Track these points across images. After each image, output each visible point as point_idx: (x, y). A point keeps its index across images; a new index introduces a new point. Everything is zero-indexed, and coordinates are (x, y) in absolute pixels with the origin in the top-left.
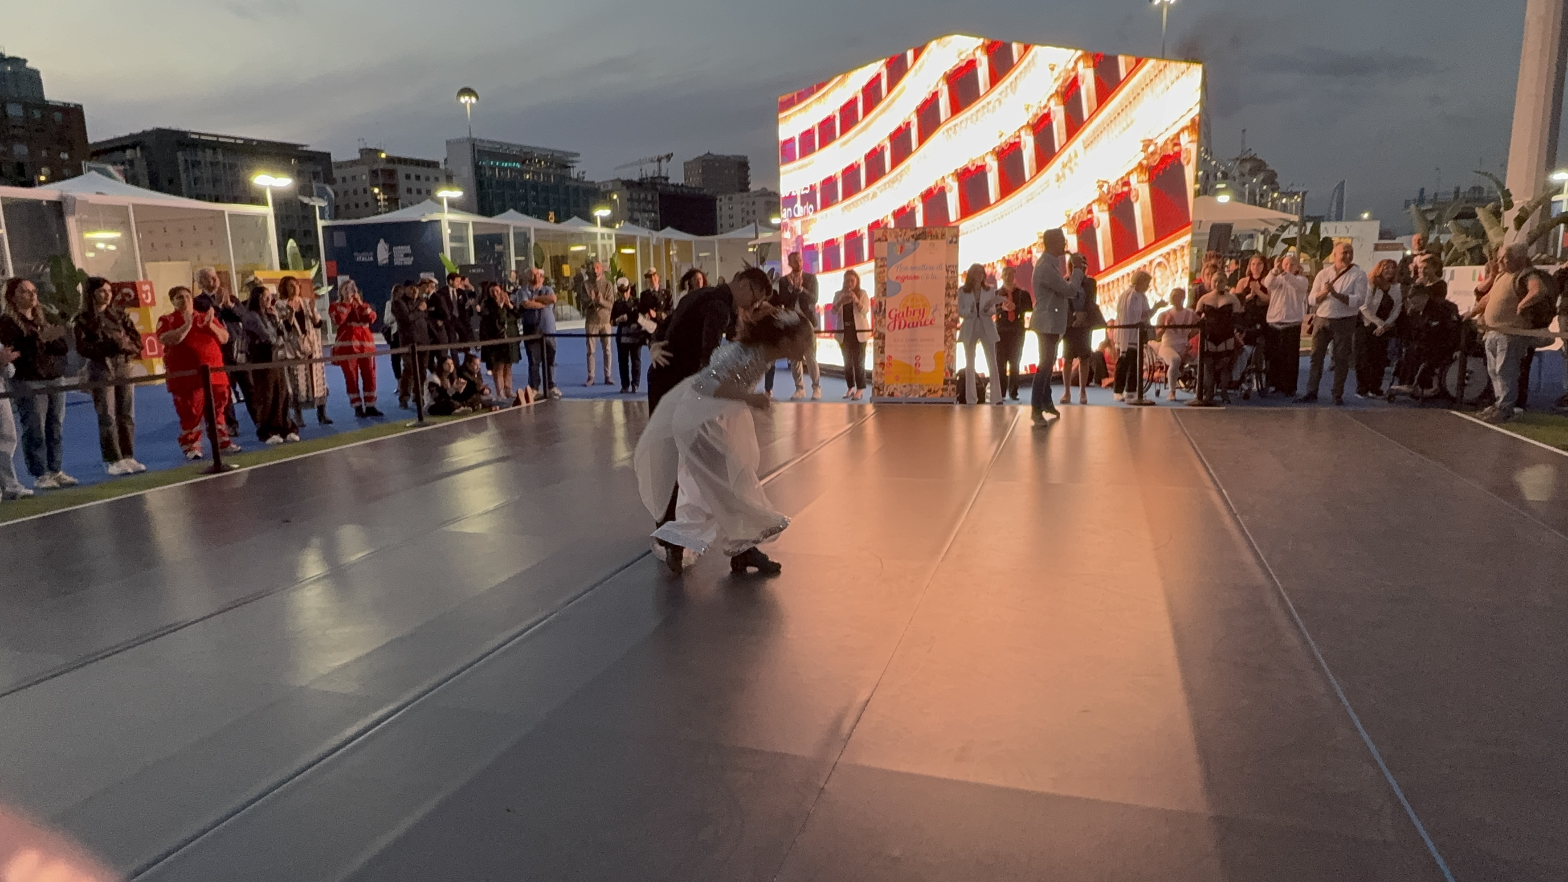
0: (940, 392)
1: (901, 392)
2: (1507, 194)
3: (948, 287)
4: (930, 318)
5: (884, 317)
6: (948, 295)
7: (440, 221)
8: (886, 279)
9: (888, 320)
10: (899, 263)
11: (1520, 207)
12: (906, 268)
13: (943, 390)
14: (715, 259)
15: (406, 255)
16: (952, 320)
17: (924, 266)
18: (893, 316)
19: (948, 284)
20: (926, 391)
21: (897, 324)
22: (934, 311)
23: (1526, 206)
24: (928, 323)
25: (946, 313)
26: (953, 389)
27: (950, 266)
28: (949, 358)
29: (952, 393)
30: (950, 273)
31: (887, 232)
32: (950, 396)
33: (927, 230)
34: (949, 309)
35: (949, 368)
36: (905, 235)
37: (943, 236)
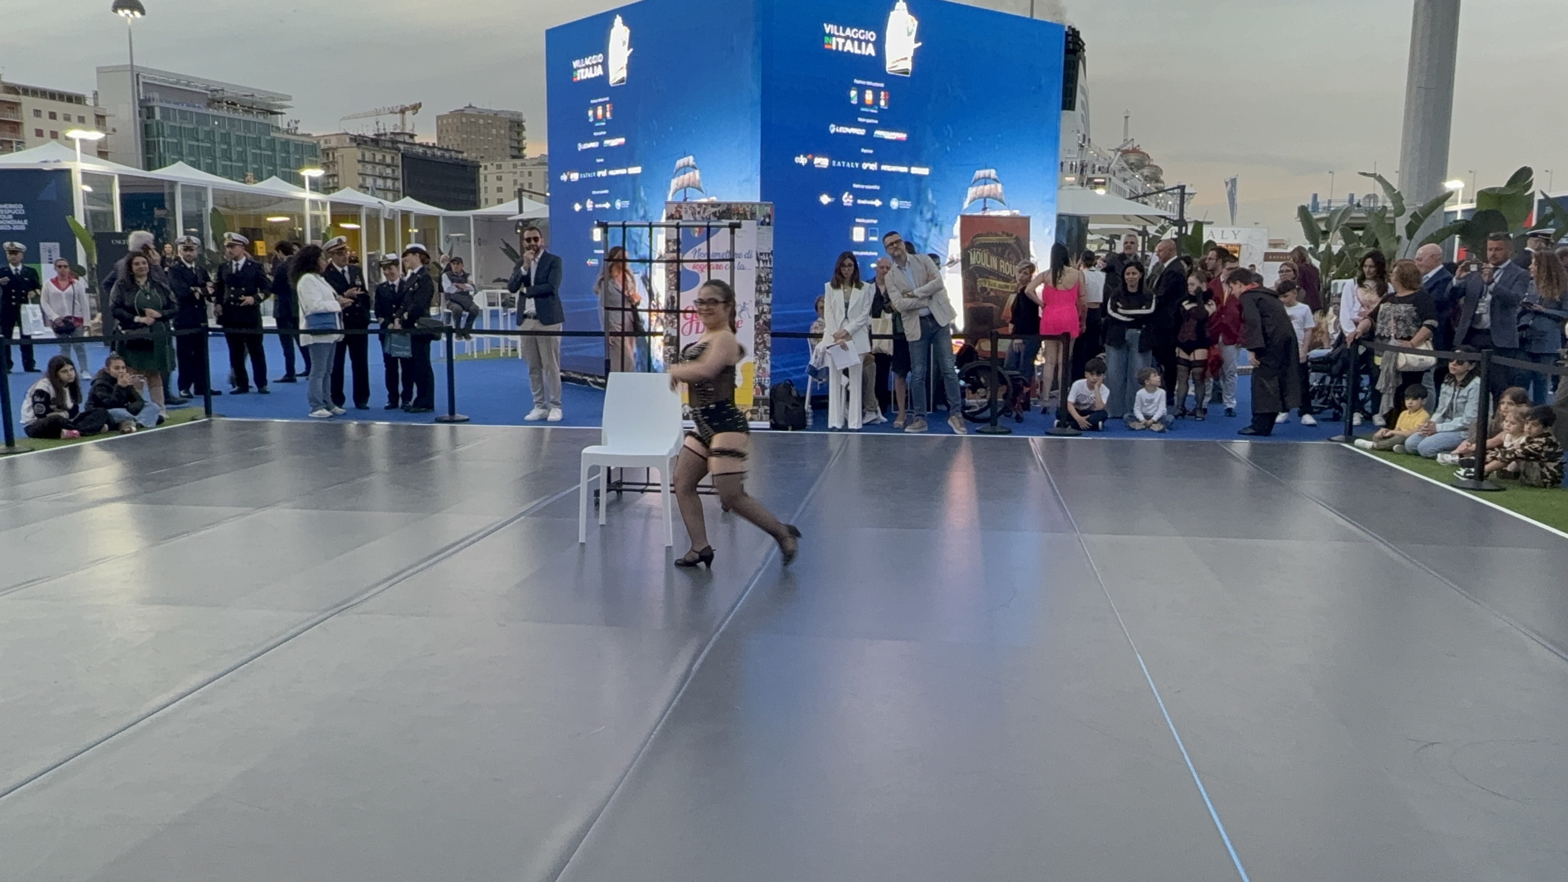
2: (1397, 198)
3: (759, 281)
5: (678, 317)
6: (759, 291)
7: (69, 171)
9: (683, 321)
10: (697, 248)
11: (1412, 212)
14: (470, 242)
15: (16, 217)
16: (765, 323)
18: (689, 316)
19: (759, 277)
21: (694, 325)
23: (1418, 212)
25: (757, 313)
26: (765, 411)
27: (761, 254)
28: (761, 371)
29: (764, 416)
30: (761, 262)
31: (681, 208)
32: (761, 420)
33: (733, 207)
34: (761, 308)
35: (760, 384)
36: (704, 212)
37: (753, 216)
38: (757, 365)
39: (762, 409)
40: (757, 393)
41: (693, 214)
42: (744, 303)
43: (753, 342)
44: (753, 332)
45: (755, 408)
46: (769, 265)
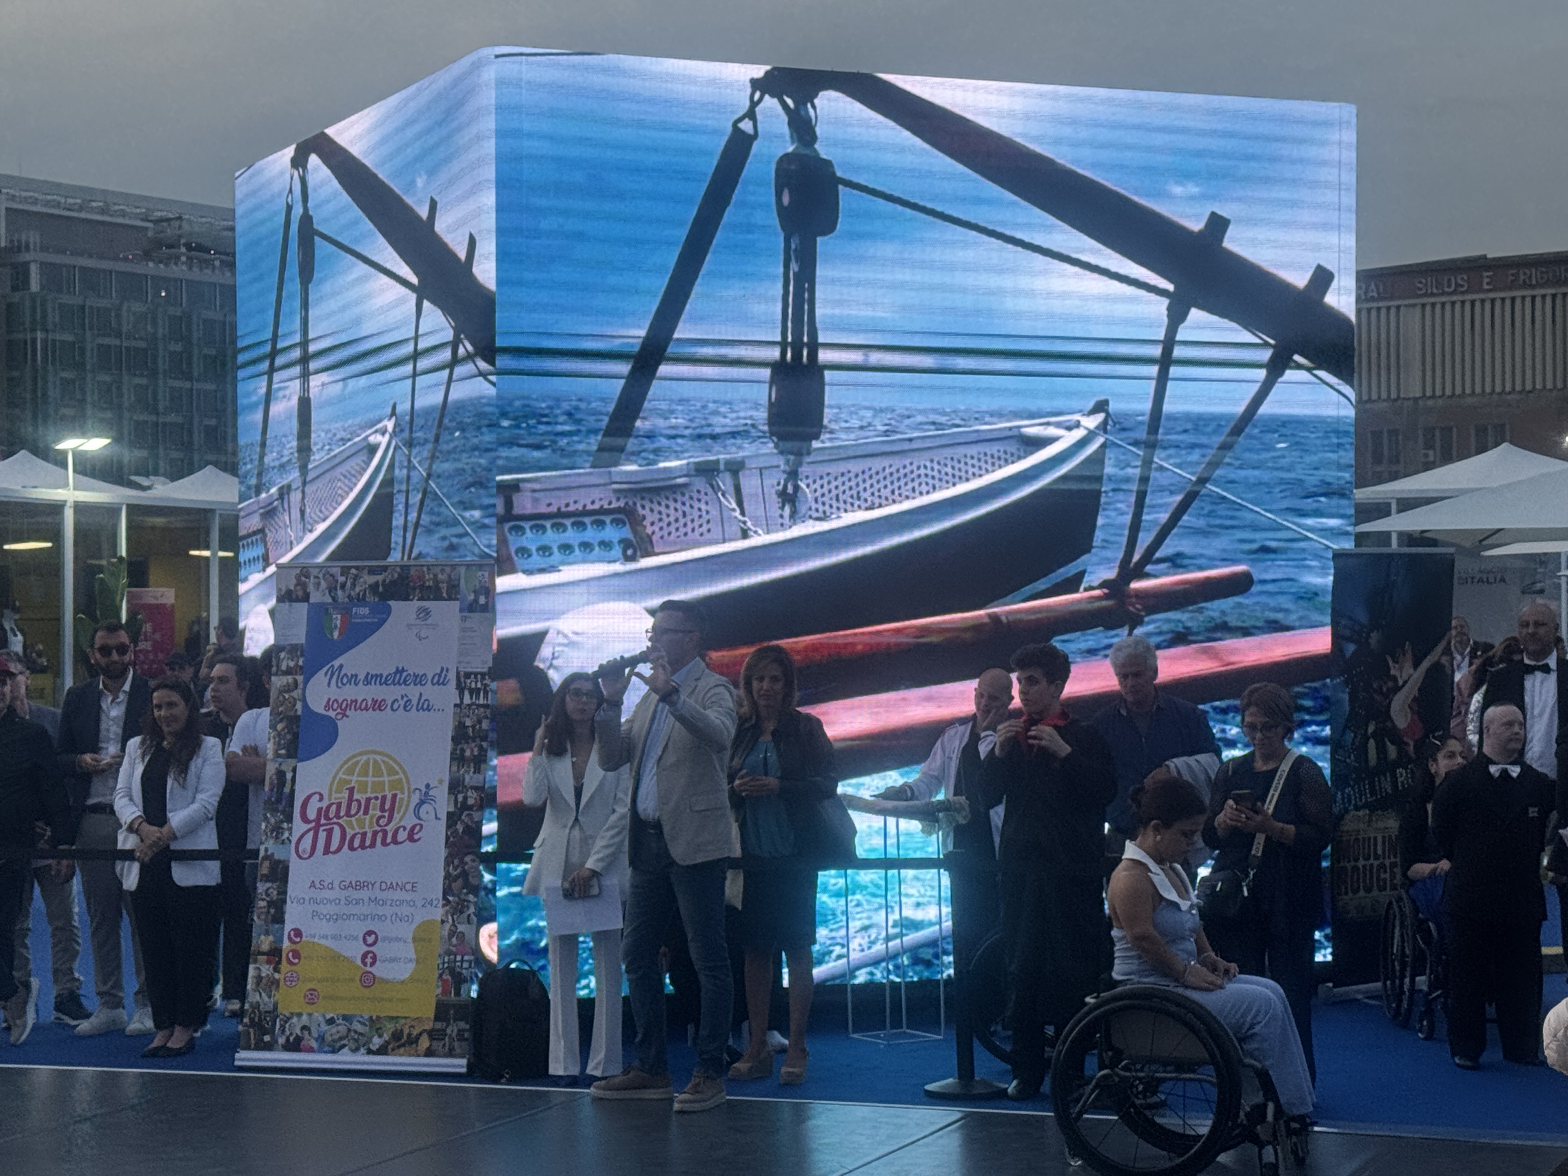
0: (425, 1043)
1: (321, 1039)
3: (460, 735)
4: (410, 821)
5: (289, 819)
6: (458, 758)
8: (299, 706)
9: (299, 826)
10: (336, 663)
12: (353, 679)
13: (433, 1035)
16: (467, 828)
17: (399, 671)
18: (312, 814)
19: (460, 726)
20: (386, 1037)
21: (322, 836)
22: (422, 803)
24: (402, 835)
25: (452, 809)
26: (459, 1031)
27: (468, 675)
28: (454, 940)
29: (456, 1044)
30: (466, 693)
31: (308, 577)
32: (451, 1054)
33: (413, 572)
34: (460, 797)
35: (452, 971)
36: (354, 585)
37: (453, 592)
38: (447, 926)
39: (452, 1030)
40: (445, 992)
41: (332, 590)
42: (428, 786)
43: (443, 874)
44: (443, 853)
45: (439, 1025)
46: (481, 701)
